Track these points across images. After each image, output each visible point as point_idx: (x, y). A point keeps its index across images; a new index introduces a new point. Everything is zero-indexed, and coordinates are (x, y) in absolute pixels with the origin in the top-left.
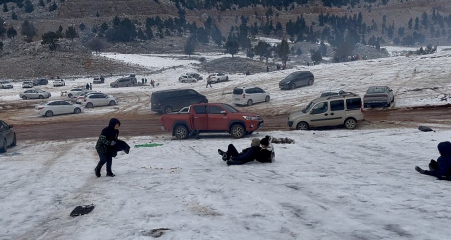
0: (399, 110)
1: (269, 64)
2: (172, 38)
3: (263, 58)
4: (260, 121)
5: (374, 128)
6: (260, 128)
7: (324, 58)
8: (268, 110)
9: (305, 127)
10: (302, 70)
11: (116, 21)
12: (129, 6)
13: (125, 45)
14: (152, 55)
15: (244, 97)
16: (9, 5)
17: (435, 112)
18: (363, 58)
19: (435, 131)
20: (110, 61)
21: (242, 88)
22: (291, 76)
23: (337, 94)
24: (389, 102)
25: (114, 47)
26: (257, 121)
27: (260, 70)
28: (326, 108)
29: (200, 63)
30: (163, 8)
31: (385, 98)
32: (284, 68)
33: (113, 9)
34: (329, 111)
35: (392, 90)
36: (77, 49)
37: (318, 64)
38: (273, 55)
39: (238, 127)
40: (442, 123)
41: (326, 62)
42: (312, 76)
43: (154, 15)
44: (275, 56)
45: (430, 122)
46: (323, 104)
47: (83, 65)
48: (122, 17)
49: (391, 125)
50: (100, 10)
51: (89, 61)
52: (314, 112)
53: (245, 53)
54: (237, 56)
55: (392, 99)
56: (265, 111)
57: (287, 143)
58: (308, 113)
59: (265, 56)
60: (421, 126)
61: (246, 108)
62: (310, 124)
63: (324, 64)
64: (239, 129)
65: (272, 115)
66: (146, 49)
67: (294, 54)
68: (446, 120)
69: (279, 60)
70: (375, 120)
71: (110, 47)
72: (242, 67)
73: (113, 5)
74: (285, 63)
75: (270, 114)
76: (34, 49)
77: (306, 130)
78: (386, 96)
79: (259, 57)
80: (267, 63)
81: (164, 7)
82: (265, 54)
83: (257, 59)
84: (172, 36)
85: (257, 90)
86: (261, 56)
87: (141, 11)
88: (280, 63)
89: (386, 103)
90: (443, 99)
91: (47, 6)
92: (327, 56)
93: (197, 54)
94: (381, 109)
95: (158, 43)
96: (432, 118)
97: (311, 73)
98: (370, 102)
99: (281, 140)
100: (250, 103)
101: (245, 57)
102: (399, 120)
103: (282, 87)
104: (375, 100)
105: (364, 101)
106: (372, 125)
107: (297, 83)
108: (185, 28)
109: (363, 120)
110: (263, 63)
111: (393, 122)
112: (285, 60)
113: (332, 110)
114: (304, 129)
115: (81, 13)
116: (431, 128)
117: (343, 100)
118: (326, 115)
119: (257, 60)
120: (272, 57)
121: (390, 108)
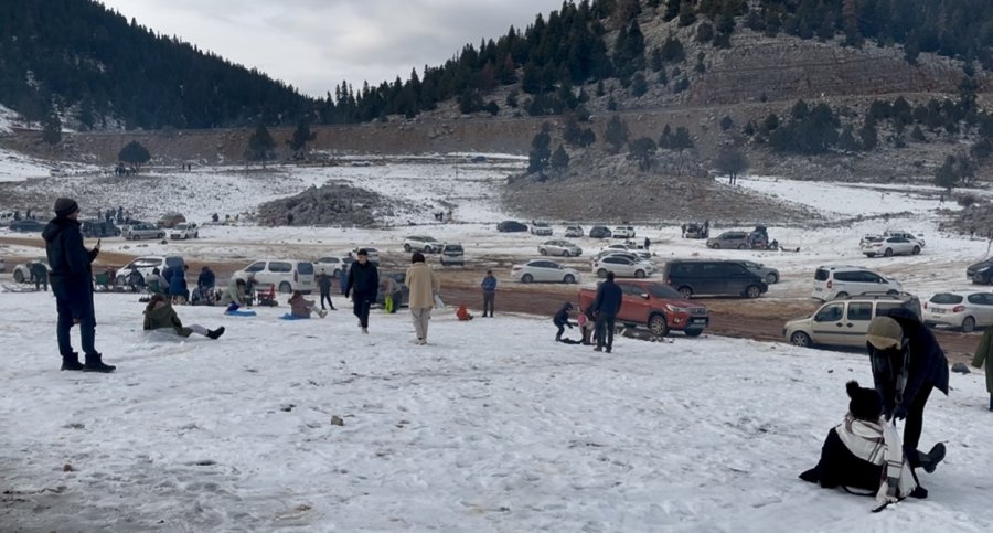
2: (927, 147)
9: (804, 342)
11: (800, 110)
12: (840, 77)
13: (806, 161)
14: (861, 184)
15: (830, 287)
16: (607, 83)
20: (747, 196)
21: (828, 269)
25: (783, 164)
29: (961, 208)
30: (928, 78)
33: (803, 83)
34: (844, 320)
36: (687, 171)
43: (892, 95)
47: (689, 200)
48: (816, 101)
50: (774, 86)
51: (702, 195)
52: (821, 318)
62: (812, 338)
66: (853, 170)
71: (772, 165)
73: (803, 75)
76: (615, 168)
81: (930, 74)
84: (928, 142)
87: (867, 86)
91: (672, 83)
93: (982, 187)
95: (886, 158)
108: (971, 123)
113: (849, 318)
115: (732, 95)
118: (840, 325)
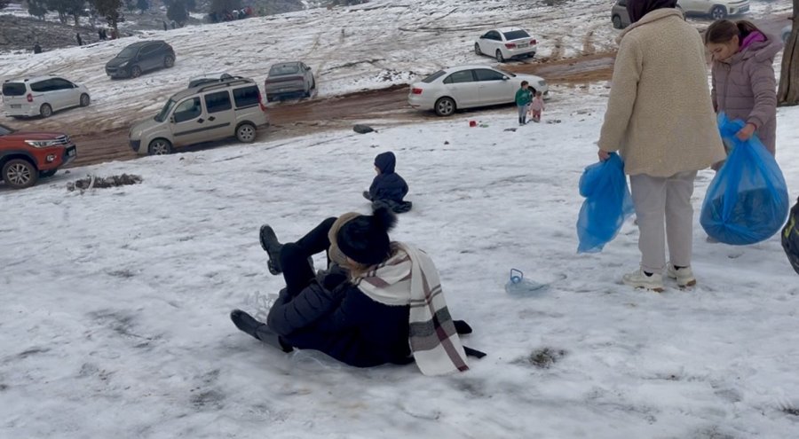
0: (324, 102)
1: (82, 28)
3: (66, 18)
4: (69, 146)
5: (286, 135)
6: (70, 160)
7: (192, 15)
8: (88, 122)
9: (165, 148)
10: (150, 39)
15: (31, 101)
17: (376, 100)
18: (259, 12)
19: (376, 132)
21: (22, 81)
22: (129, 51)
23: (217, 80)
24: (306, 88)
26: (59, 148)
27: (63, 42)
28: (198, 107)
31: (299, 83)
32: (115, 35)
34: (205, 114)
35: (309, 68)
37: (182, 26)
38: (86, 10)
39: (18, 165)
40: (387, 116)
41: (196, 22)
42: (170, 50)
44: (93, 13)
45: (369, 118)
46: (192, 101)
49: (313, 128)
52: (178, 118)
53: (25, 6)
54: (7, 13)
55: (311, 84)
56: (82, 125)
57: (126, 183)
58: (166, 122)
59: (70, 13)
60: (357, 125)
61: (39, 122)
62: (172, 142)
63: (193, 26)
64: (21, 168)
65: (98, 131)
67: (131, 8)
68: (392, 111)
69: (103, 21)
70: (288, 122)
72: (21, 36)
74: (115, 25)
75: (93, 129)
77: (167, 153)
78: (301, 78)
79: (56, 14)
80: (78, 27)
82: (70, 9)
83: (55, 18)
85: (59, 83)
86: (61, 12)
88: (106, 26)
89: (303, 91)
90: (385, 79)
92: (196, 11)
94: (296, 102)
96: (373, 111)
97: (166, 45)
98: (276, 91)
99: (113, 181)
100: (46, 111)
101: (26, 15)
102: (325, 118)
103: (114, 74)
104: (283, 88)
105: (267, 90)
106: (283, 131)
107: (144, 65)
109: (267, 125)
110: (70, 26)
111: (315, 122)
112: (114, 19)
113: (209, 112)
114: (164, 153)
116: (371, 127)
117: (227, 92)
118: (201, 121)
119: (54, 21)
120: (86, 14)
121: (310, 99)
